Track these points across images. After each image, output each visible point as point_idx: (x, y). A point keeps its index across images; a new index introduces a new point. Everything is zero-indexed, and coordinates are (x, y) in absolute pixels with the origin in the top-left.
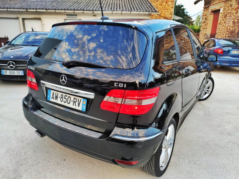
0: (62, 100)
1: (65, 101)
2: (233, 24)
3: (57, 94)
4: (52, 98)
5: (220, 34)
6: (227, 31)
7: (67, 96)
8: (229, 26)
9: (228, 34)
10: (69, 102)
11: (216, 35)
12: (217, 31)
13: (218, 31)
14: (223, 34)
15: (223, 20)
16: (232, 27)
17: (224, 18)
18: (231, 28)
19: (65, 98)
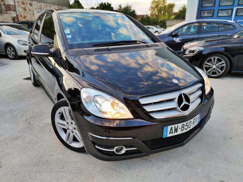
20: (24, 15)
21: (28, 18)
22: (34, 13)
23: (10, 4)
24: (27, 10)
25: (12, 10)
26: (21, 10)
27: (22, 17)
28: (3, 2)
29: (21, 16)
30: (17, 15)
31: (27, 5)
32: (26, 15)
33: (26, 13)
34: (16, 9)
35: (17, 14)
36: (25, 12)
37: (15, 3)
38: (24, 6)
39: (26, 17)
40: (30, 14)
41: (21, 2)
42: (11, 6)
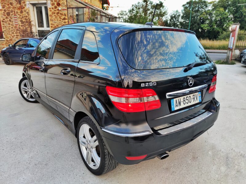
0: (184, 103)
1: (187, 102)
2: (22, 23)
3: (179, 100)
4: (176, 106)
5: (8, 32)
6: (17, 30)
7: (187, 97)
8: (17, 25)
9: (19, 33)
10: (190, 101)
11: (3, 33)
12: (3, 30)
13: (5, 30)
14: (13, 33)
15: (7, 18)
16: (22, 26)
17: (7, 16)
18: (20, 27)
19: (187, 100)
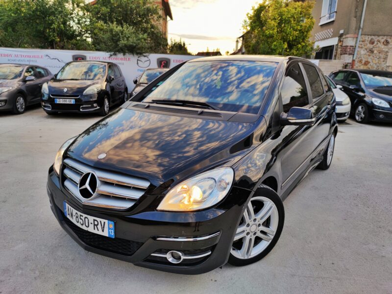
20: (366, 60)
21: (372, 64)
22: (387, 56)
23: (347, 45)
24: (375, 52)
25: (348, 53)
26: (363, 52)
27: (362, 63)
28: (341, 42)
29: (360, 61)
30: (353, 61)
31: (377, 44)
32: (369, 60)
33: (371, 57)
34: (354, 52)
35: (354, 59)
36: (369, 56)
37: (356, 43)
38: (371, 46)
39: (369, 62)
40: (378, 57)
41: (368, 41)
42: (349, 47)
